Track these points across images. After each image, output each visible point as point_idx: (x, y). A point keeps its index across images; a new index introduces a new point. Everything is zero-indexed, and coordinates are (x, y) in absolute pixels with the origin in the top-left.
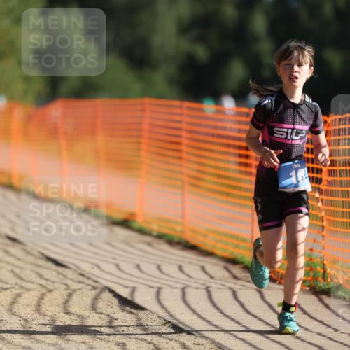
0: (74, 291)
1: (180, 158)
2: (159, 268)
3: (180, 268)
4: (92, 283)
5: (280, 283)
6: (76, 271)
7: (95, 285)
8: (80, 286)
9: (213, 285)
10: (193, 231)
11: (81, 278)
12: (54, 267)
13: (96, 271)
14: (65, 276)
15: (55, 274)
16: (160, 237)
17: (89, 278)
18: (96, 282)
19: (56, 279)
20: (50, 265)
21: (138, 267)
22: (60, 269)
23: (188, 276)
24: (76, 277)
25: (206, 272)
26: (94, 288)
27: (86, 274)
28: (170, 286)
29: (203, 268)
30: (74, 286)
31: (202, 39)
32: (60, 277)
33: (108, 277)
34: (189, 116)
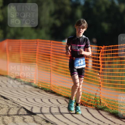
0: (11, 108)
1: (50, 61)
2: (41, 100)
3: (49, 100)
4: (17, 105)
5: (85, 106)
6: (11, 101)
7: (19, 106)
8: (13, 106)
9: (61, 106)
10: (54, 87)
11: (13, 104)
12: (4, 99)
13: (19, 101)
14: (7, 103)
15: (4, 102)
16: (42, 89)
17: (16, 104)
18: (19, 105)
19: (4, 104)
20: (2, 98)
21: (34, 99)
22: (6, 100)
23: (52, 103)
24: (11, 103)
25: (58, 102)
26: (18, 107)
27: (15, 102)
28: (45, 107)
29: (57, 100)
30: (11, 106)
31: (58, 18)
32: (6, 103)
33: (23, 103)
34: (53, 46)
